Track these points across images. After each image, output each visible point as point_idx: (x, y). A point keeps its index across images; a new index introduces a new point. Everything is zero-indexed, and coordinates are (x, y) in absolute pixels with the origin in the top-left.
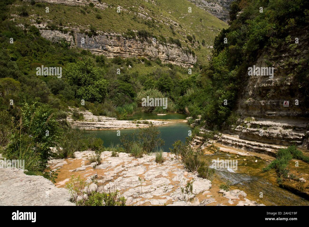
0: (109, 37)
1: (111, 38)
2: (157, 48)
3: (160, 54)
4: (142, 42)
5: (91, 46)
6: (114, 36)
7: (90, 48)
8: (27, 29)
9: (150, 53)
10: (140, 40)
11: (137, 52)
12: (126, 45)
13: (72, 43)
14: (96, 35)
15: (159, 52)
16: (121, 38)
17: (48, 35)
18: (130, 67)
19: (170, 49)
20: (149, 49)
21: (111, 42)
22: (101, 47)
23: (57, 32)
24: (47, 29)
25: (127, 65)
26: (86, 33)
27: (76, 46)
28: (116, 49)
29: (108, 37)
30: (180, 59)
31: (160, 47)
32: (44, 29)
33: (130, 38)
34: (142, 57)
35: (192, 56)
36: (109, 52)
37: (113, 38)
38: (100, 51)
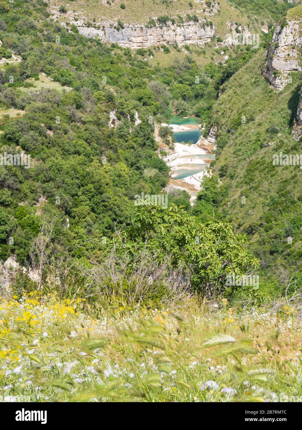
0: (134, 29)
1: (135, 30)
2: (174, 31)
3: (177, 36)
4: (161, 28)
5: (119, 39)
6: (138, 28)
7: (117, 41)
8: (68, 28)
9: (168, 38)
10: (160, 27)
11: (157, 39)
12: (148, 34)
13: (104, 37)
14: (123, 28)
15: (176, 35)
16: (144, 28)
17: (85, 32)
18: (152, 57)
19: (187, 28)
20: (167, 33)
21: (135, 33)
22: (127, 39)
23: (92, 28)
24: (83, 27)
25: (149, 55)
26: (115, 28)
27: (106, 40)
28: (139, 39)
29: (132, 29)
30: (196, 36)
31: (177, 30)
32: (82, 26)
33: (151, 27)
34: (161, 43)
35: (209, 28)
36: (133, 42)
37: (137, 29)
38: (126, 42)
